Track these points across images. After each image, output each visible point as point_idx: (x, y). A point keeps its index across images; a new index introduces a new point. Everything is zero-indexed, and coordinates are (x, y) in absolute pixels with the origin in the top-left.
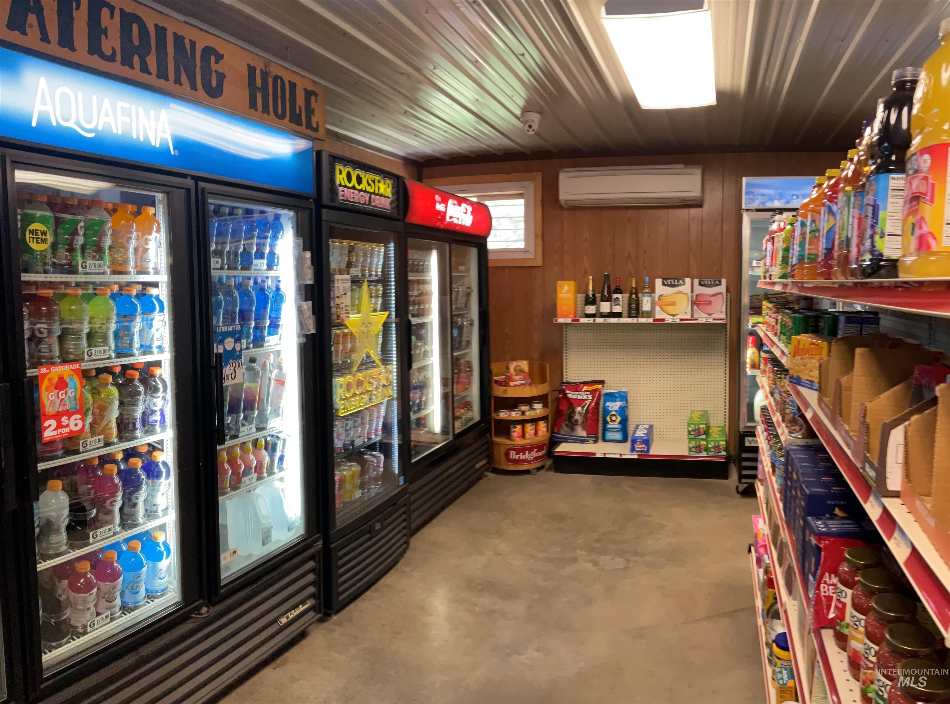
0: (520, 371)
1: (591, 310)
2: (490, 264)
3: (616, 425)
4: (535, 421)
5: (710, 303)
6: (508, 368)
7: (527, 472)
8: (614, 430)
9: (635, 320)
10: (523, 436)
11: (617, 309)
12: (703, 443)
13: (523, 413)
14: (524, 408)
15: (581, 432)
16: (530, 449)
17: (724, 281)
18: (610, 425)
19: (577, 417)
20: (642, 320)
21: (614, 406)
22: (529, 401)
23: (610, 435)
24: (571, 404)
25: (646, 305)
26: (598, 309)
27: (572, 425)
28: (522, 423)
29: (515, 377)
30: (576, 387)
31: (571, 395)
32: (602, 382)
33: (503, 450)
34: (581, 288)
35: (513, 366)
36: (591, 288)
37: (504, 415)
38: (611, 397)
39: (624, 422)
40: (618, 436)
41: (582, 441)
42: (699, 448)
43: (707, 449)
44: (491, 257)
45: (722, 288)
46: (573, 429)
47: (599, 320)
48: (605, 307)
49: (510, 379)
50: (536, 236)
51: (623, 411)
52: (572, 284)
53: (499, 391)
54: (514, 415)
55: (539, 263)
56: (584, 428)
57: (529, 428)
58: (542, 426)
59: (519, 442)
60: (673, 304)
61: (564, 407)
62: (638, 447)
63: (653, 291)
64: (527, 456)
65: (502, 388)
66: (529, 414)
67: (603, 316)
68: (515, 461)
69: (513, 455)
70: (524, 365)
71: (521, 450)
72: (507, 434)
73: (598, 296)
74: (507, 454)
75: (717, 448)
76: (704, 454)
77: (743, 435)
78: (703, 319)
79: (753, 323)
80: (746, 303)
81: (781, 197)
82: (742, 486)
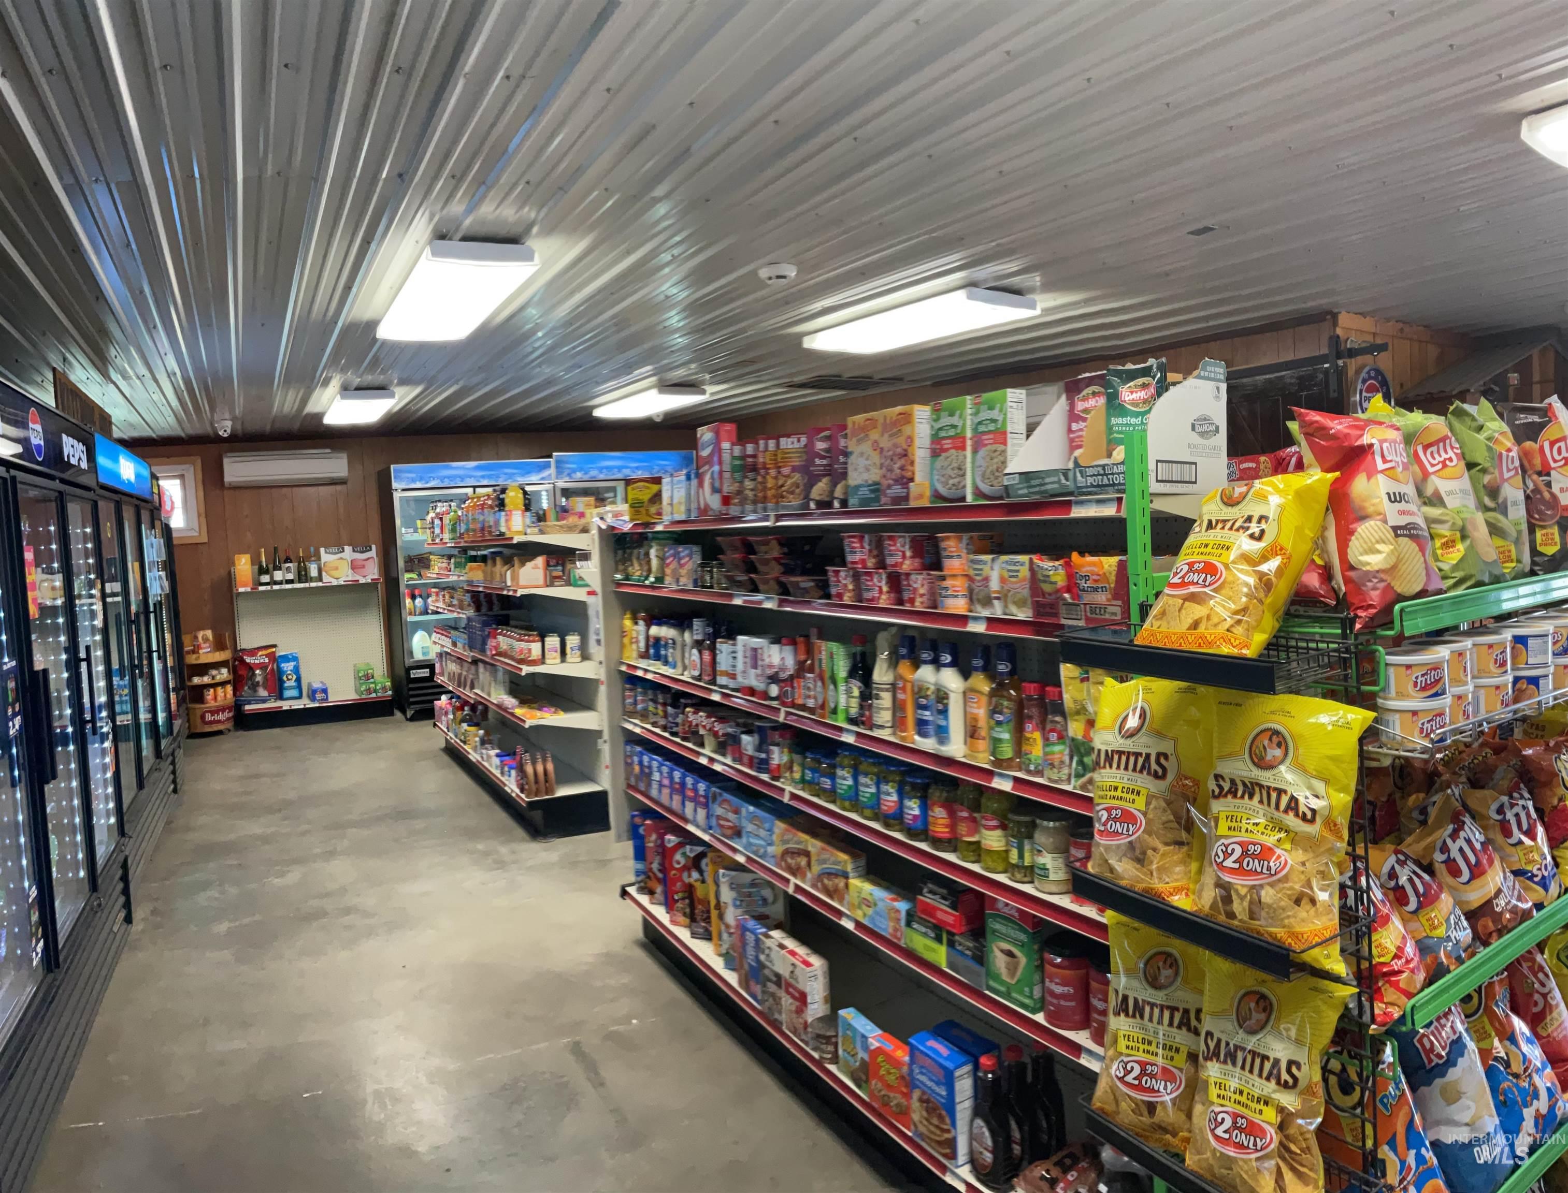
0: (206, 640)
1: (265, 578)
2: (175, 542)
3: (292, 683)
4: (223, 684)
5: (363, 567)
6: (196, 637)
7: (220, 733)
8: (290, 688)
9: (307, 585)
10: (215, 698)
11: (290, 576)
12: (372, 686)
13: (213, 678)
14: (214, 672)
15: (263, 693)
16: (223, 710)
17: (374, 547)
18: (287, 683)
19: (258, 678)
20: (313, 585)
21: (288, 667)
22: (217, 665)
23: (287, 693)
24: (251, 668)
25: (314, 573)
26: (272, 577)
27: (254, 687)
28: (214, 686)
29: (203, 645)
30: (253, 652)
31: (248, 659)
32: (274, 646)
33: (199, 713)
34: (255, 560)
35: (200, 634)
36: (264, 559)
37: (196, 680)
38: (286, 658)
39: (298, 680)
40: (294, 693)
41: (264, 701)
42: (369, 691)
43: (375, 691)
44: (174, 535)
45: (373, 553)
46: (255, 691)
47: (276, 587)
48: (278, 576)
49: (199, 647)
50: (199, 515)
51: (296, 670)
52: (248, 556)
53: (191, 659)
54: (206, 680)
55: (204, 538)
56: (265, 688)
57: (220, 690)
58: (229, 688)
59: (212, 703)
60: (337, 568)
61: (242, 672)
62: (319, 696)
63: (319, 559)
64: (221, 717)
65: (194, 656)
66: (219, 678)
67: (276, 583)
68: (211, 723)
69: (209, 717)
70: (209, 633)
71: (213, 712)
72: (201, 699)
73: (271, 566)
74: (203, 717)
75: (384, 689)
76: (374, 695)
77: (408, 670)
78: (362, 581)
79: (407, 578)
80: (401, 563)
81: (421, 479)
82: (410, 713)
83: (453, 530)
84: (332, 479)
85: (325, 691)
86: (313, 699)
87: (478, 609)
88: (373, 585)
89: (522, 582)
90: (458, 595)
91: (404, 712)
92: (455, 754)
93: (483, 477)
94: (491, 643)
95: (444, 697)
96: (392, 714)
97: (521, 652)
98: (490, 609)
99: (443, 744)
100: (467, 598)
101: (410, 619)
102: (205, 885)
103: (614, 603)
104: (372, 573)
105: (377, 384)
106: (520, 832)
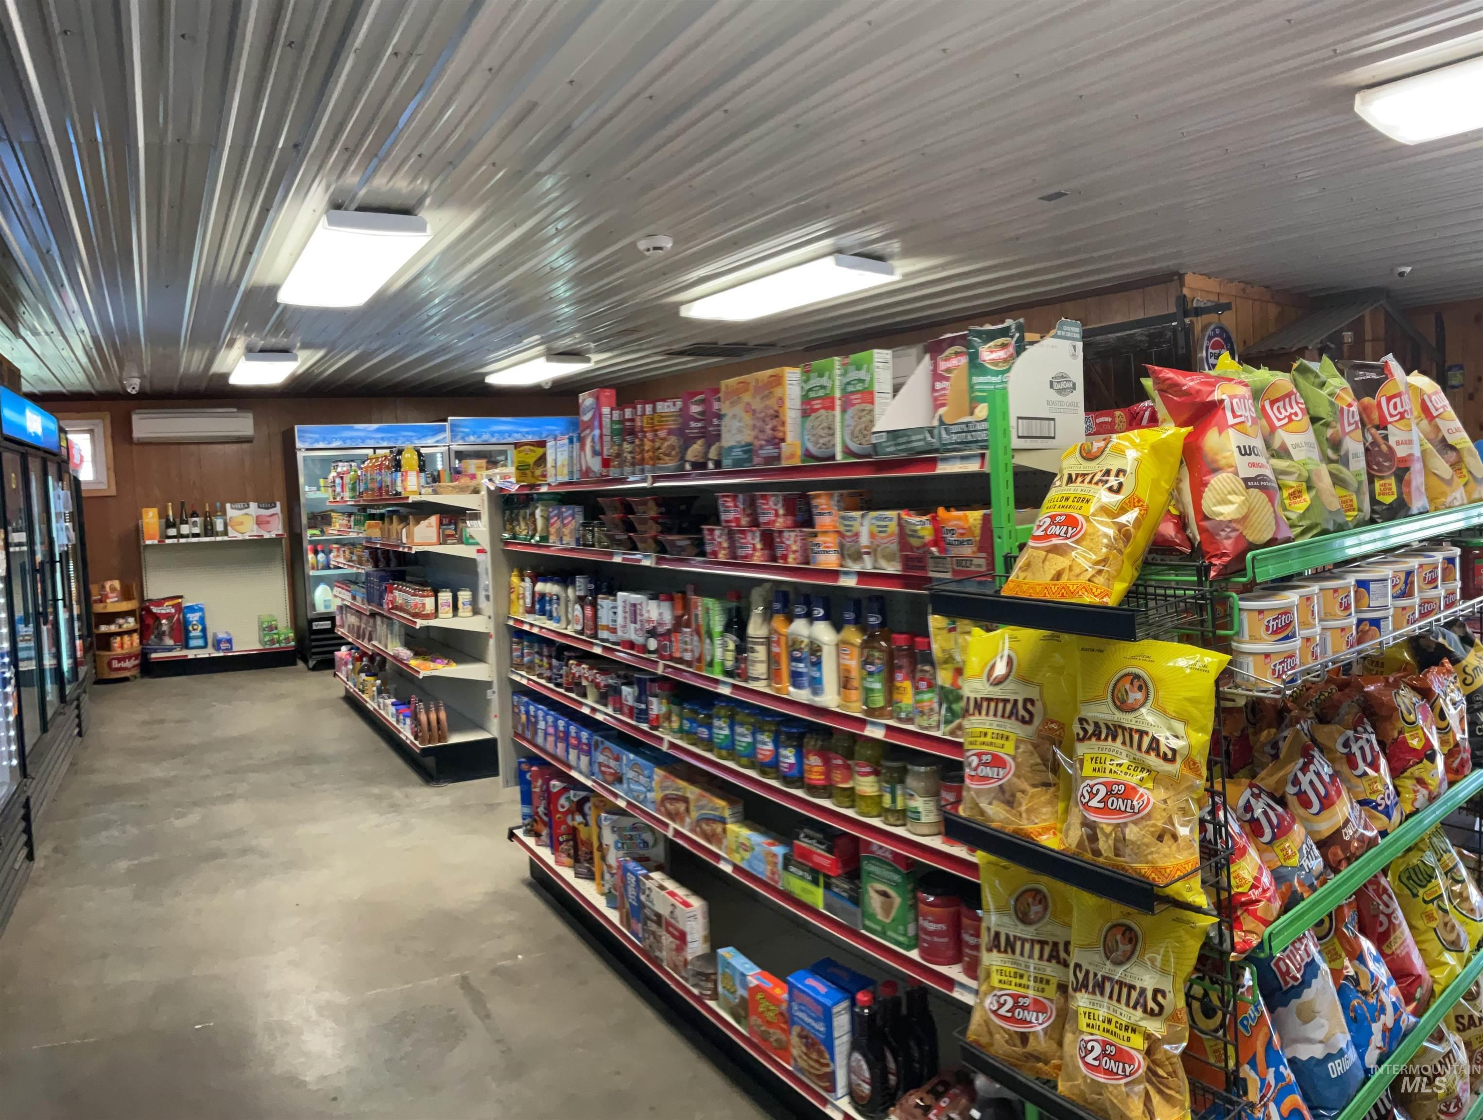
0: (113, 589)
1: (172, 532)
2: (84, 494)
3: (197, 633)
4: (129, 632)
5: (268, 522)
6: (103, 587)
7: (126, 679)
8: (196, 638)
9: (212, 539)
10: (122, 647)
11: (196, 530)
12: (276, 636)
13: (120, 626)
14: (121, 621)
15: (169, 642)
16: (130, 658)
17: (278, 504)
18: (193, 634)
19: (165, 628)
20: (219, 539)
21: (193, 617)
22: (125, 614)
23: (193, 643)
24: (157, 618)
25: (219, 526)
26: (179, 531)
27: (161, 635)
28: (121, 634)
29: (111, 595)
30: (160, 602)
31: (155, 610)
32: (181, 597)
33: (106, 660)
34: (163, 515)
35: (108, 585)
36: (171, 513)
37: (103, 628)
38: (192, 609)
39: (204, 630)
40: (201, 643)
41: (170, 650)
42: (272, 642)
43: (279, 642)
44: (83, 488)
45: (278, 509)
46: (161, 640)
47: (182, 540)
48: (185, 529)
49: (107, 597)
50: (108, 469)
51: (202, 620)
52: (155, 510)
53: (98, 608)
54: (113, 628)
55: (113, 492)
56: (171, 637)
57: (126, 638)
58: (136, 637)
59: (119, 651)
60: (242, 523)
61: (149, 621)
62: (223, 646)
63: (225, 514)
64: (127, 664)
65: (102, 605)
66: (126, 627)
67: (183, 536)
68: (118, 670)
69: (115, 664)
70: (117, 584)
71: (120, 660)
72: (108, 647)
73: (178, 520)
74: (109, 664)
75: (287, 639)
76: (277, 645)
77: (310, 622)
78: (267, 536)
79: (310, 534)
80: (304, 520)
81: (324, 440)
82: (311, 663)
83: (353, 489)
84: (239, 437)
85: (229, 641)
86: (217, 647)
87: (376, 565)
88: (277, 541)
89: (416, 540)
90: (358, 551)
91: (306, 662)
92: (353, 702)
93: (382, 439)
94: (388, 597)
95: (344, 649)
96: (294, 663)
97: (416, 605)
98: (388, 565)
99: (342, 693)
100: (366, 554)
101: (312, 573)
102: (107, 825)
103: (499, 559)
104: (276, 529)
105: (280, 347)
106: (414, 777)
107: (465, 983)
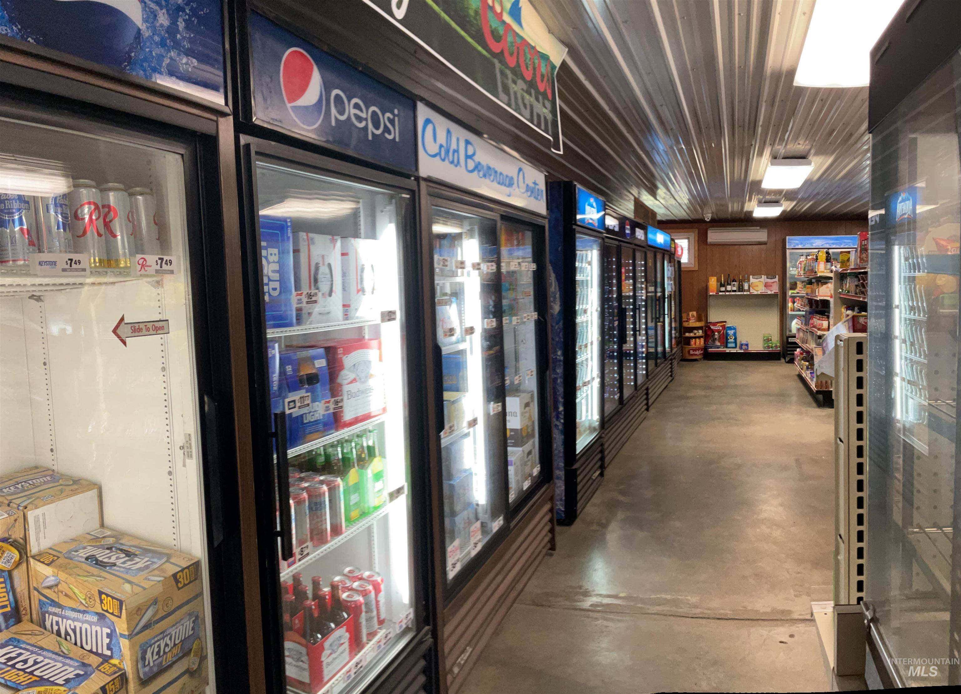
0: (693, 316)
1: (723, 289)
2: (682, 269)
3: (732, 340)
4: (699, 337)
5: (771, 286)
6: (689, 315)
7: (696, 360)
8: (731, 342)
9: (742, 293)
10: (695, 344)
11: (735, 289)
12: (771, 345)
13: (695, 334)
14: (696, 331)
15: (718, 343)
16: (699, 350)
17: (776, 277)
18: (730, 340)
19: (716, 337)
20: (745, 293)
21: (731, 332)
22: (697, 328)
23: (729, 345)
24: (713, 331)
25: (746, 286)
26: (726, 289)
27: (714, 340)
28: (695, 338)
29: (692, 319)
30: (715, 324)
31: (712, 327)
32: (725, 322)
33: (687, 350)
34: (719, 280)
35: (691, 313)
36: (723, 280)
37: (687, 335)
38: (730, 328)
39: (735, 339)
40: (733, 345)
41: (718, 348)
42: (769, 347)
43: (772, 347)
44: (682, 266)
45: (776, 279)
46: (714, 342)
47: (727, 293)
48: (729, 288)
49: (690, 319)
50: (695, 257)
51: (735, 334)
52: (715, 278)
53: (685, 325)
54: (692, 335)
55: (696, 268)
57: (698, 340)
58: (702, 340)
59: (694, 346)
60: (757, 286)
61: (709, 333)
62: (744, 347)
63: (749, 280)
64: (697, 353)
65: (687, 323)
66: (697, 334)
67: (728, 291)
68: (692, 355)
69: (692, 352)
70: (695, 313)
71: (695, 350)
72: (689, 344)
73: (726, 283)
74: (689, 352)
75: (777, 347)
76: (771, 350)
77: (788, 337)
78: (769, 293)
79: (790, 293)
80: (788, 285)
81: (801, 244)
82: (787, 359)
83: (804, 270)
84: (759, 242)
85: (747, 345)
86: (741, 348)
87: (811, 307)
88: (775, 295)
89: (820, 294)
90: (804, 299)
91: (785, 359)
92: (800, 377)
93: (833, 244)
94: (811, 322)
95: (798, 350)
96: (779, 359)
97: (819, 325)
98: (817, 307)
99: (797, 373)
100: (806, 301)
101: (790, 313)
103: (839, 301)
104: (775, 289)
105: (774, 200)
106: (814, 405)
107: (797, 460)
